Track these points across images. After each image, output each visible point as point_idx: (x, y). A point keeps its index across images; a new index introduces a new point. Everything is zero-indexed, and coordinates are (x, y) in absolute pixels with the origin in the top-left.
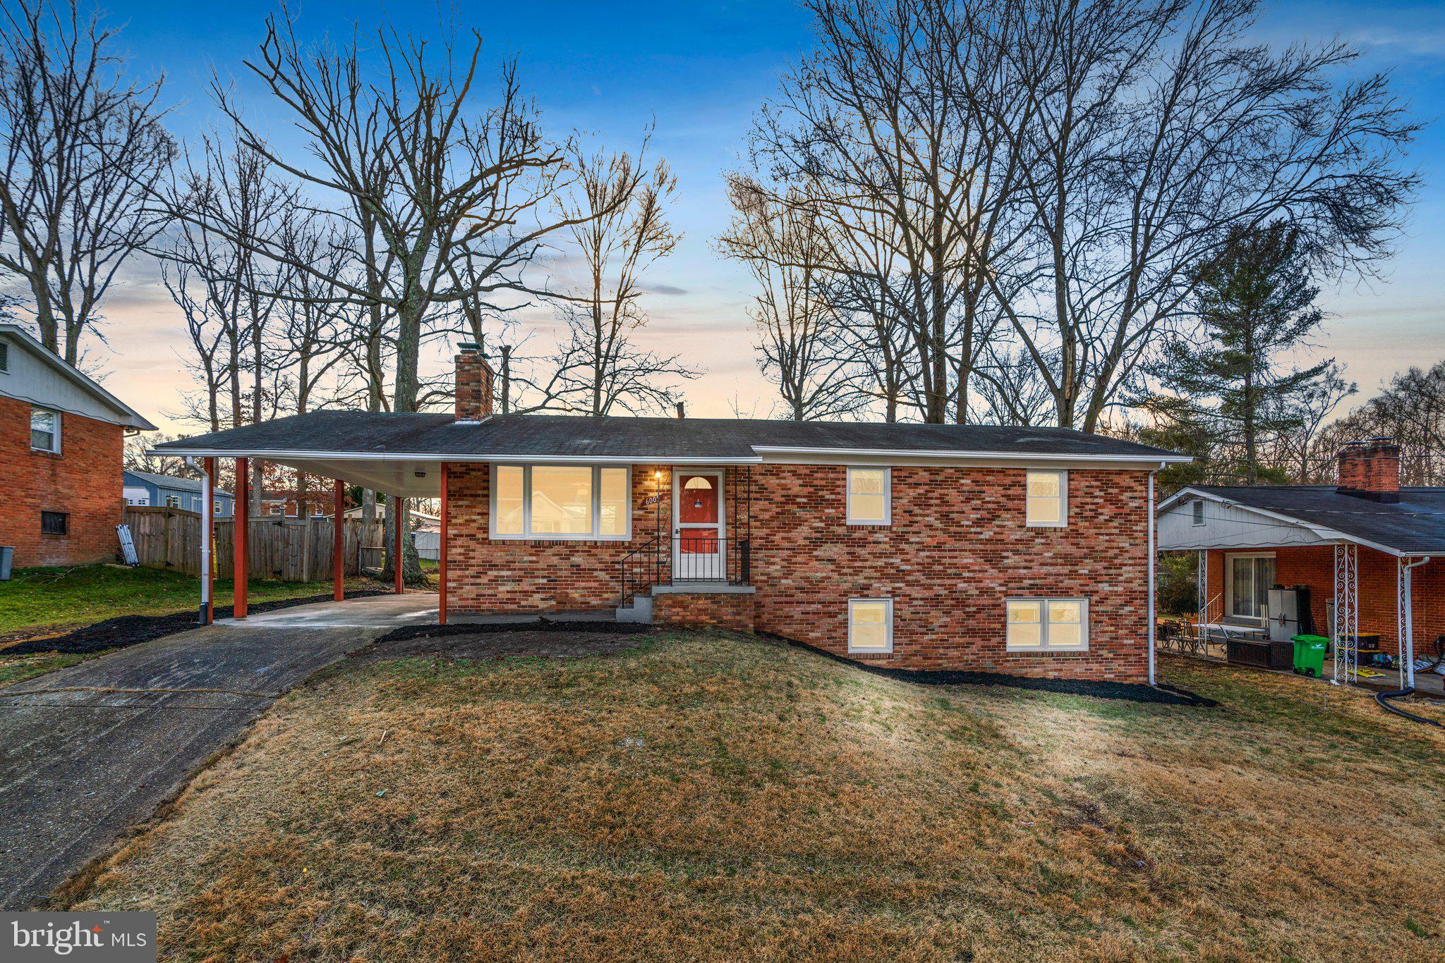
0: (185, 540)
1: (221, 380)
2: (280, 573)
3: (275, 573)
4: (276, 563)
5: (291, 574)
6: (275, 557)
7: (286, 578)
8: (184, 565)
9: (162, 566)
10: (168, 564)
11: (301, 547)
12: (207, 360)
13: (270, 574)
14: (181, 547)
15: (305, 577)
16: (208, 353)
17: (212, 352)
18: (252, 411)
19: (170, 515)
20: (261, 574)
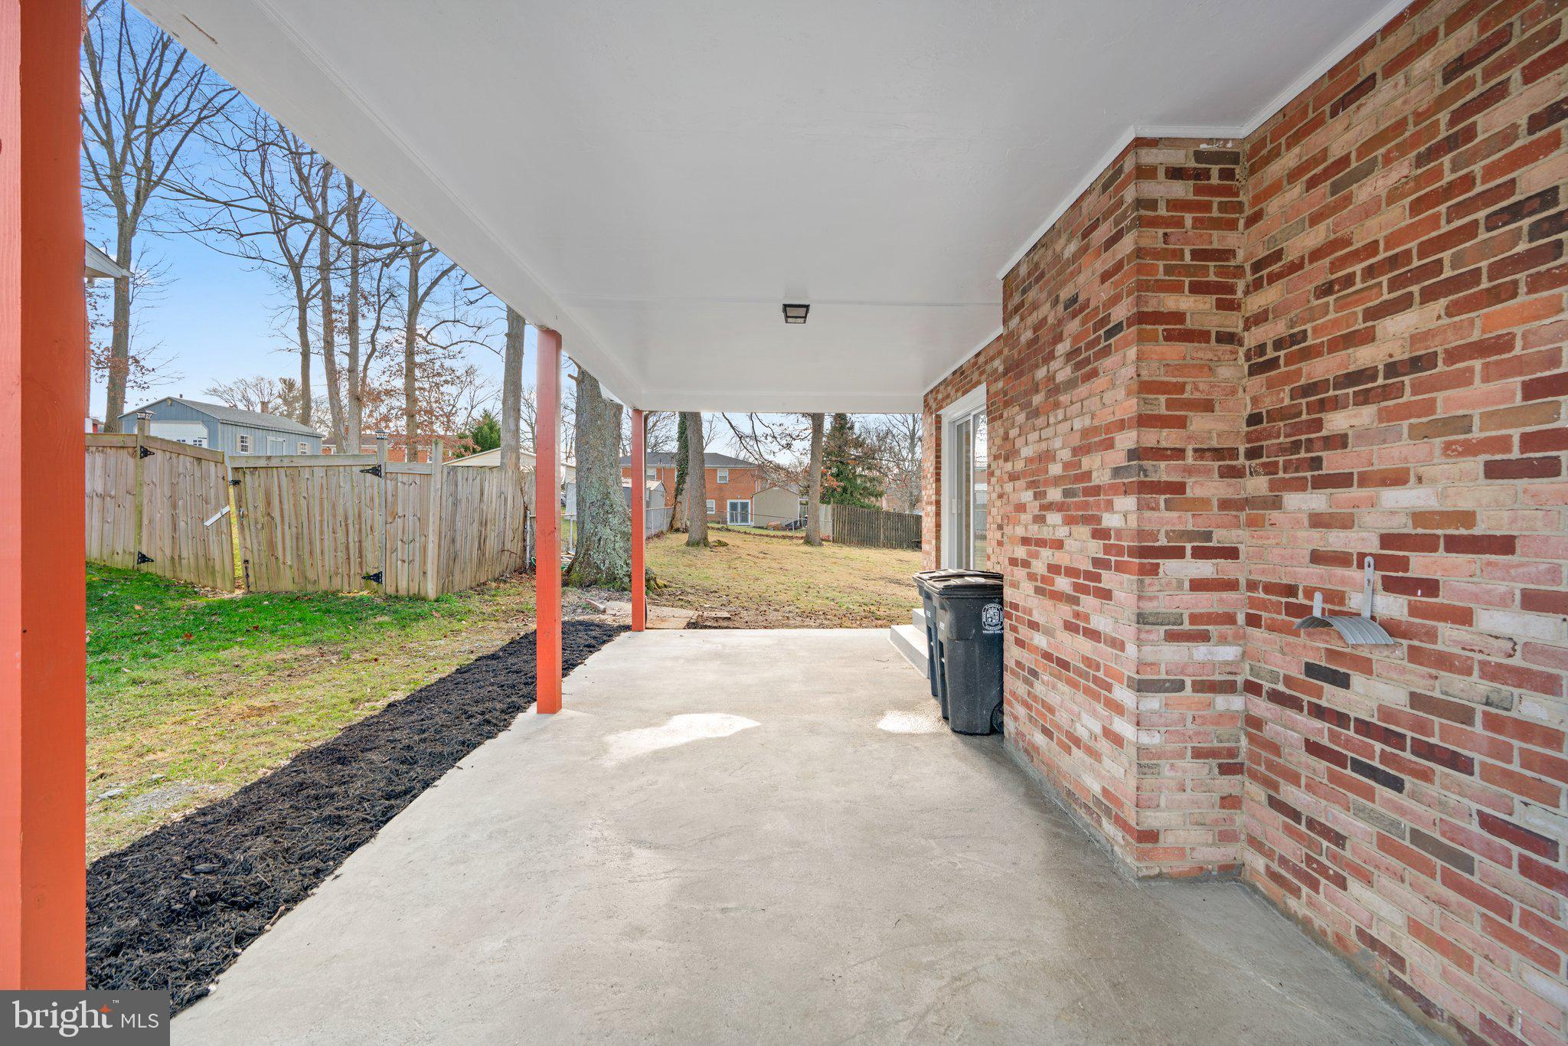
0: (174, 506)
1: (313, 292)
2: (377, 578)
3: (368, 577)
4: (369, 556)
5: (400, 580)
6: (368, 544)
7: (390, 590)
8: (175, 561)
9: (130, 562)
10: (143, 559)
11: (422, 521)
12: (295, 267)
13: (357, 581)
14: (168, 521)
15: (431, 590)
16: (297, 259)
17: (302, 257)
18: (346, 318)
19: (145, 453)
20: (337, 583)
